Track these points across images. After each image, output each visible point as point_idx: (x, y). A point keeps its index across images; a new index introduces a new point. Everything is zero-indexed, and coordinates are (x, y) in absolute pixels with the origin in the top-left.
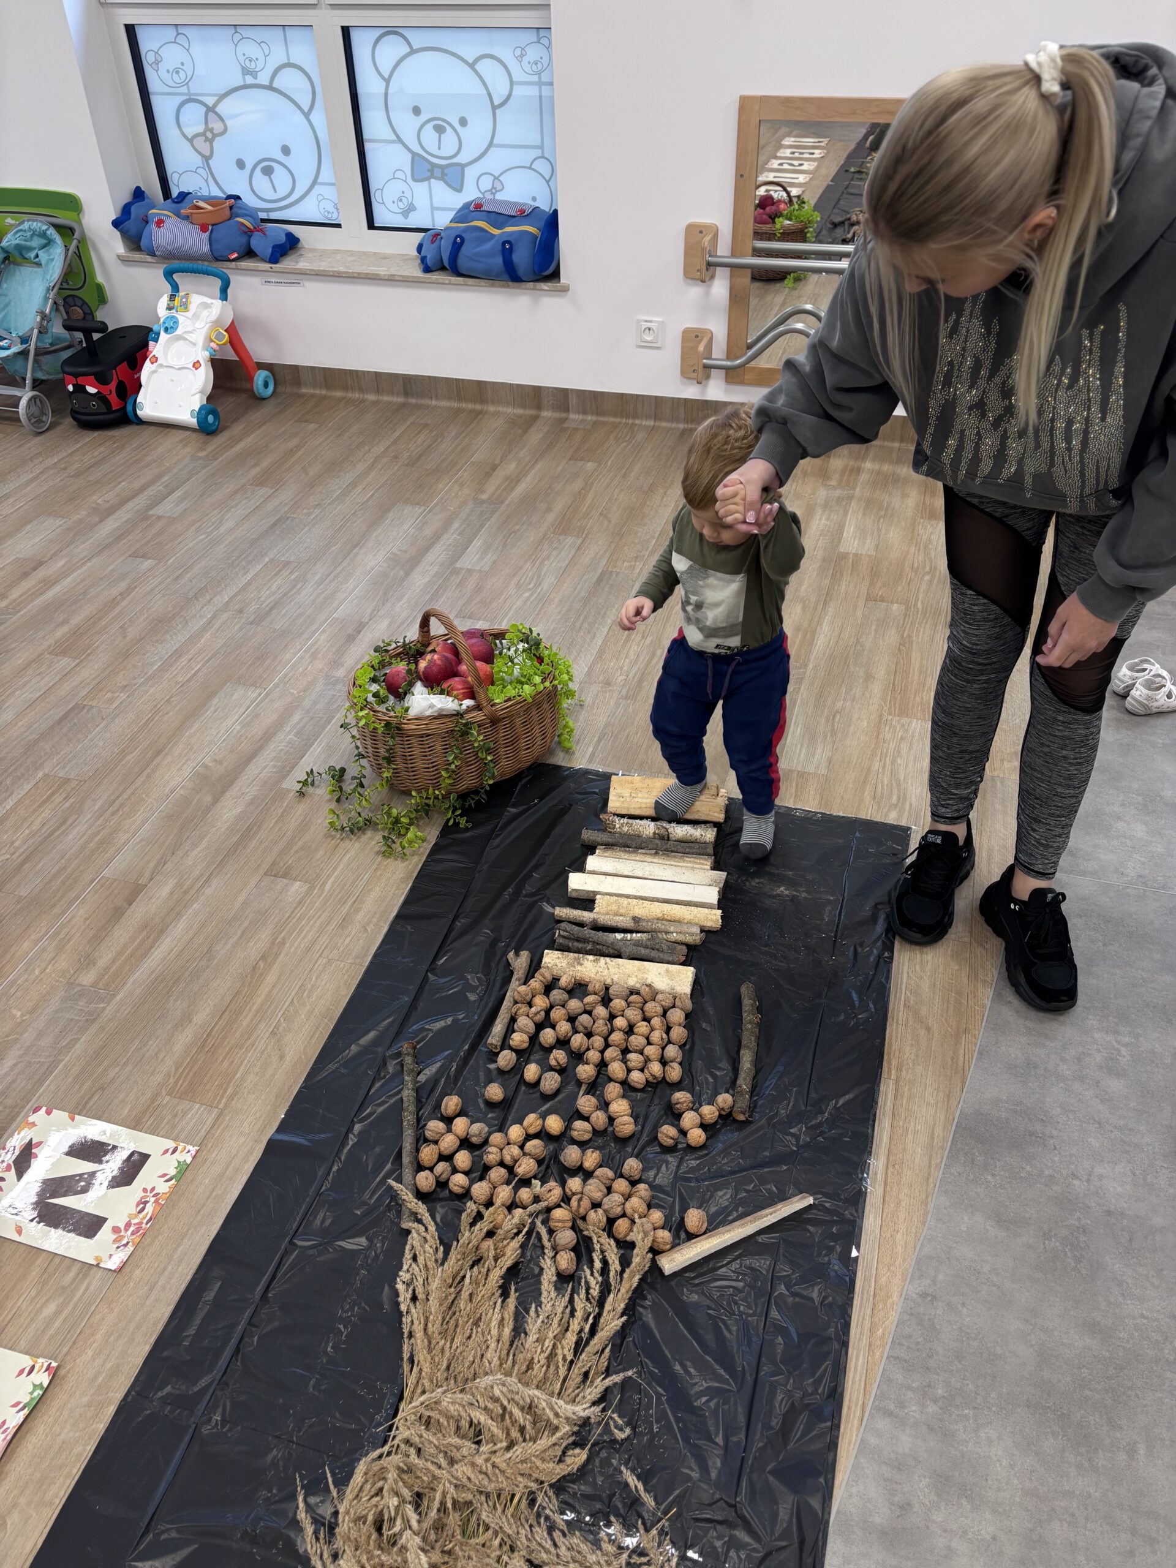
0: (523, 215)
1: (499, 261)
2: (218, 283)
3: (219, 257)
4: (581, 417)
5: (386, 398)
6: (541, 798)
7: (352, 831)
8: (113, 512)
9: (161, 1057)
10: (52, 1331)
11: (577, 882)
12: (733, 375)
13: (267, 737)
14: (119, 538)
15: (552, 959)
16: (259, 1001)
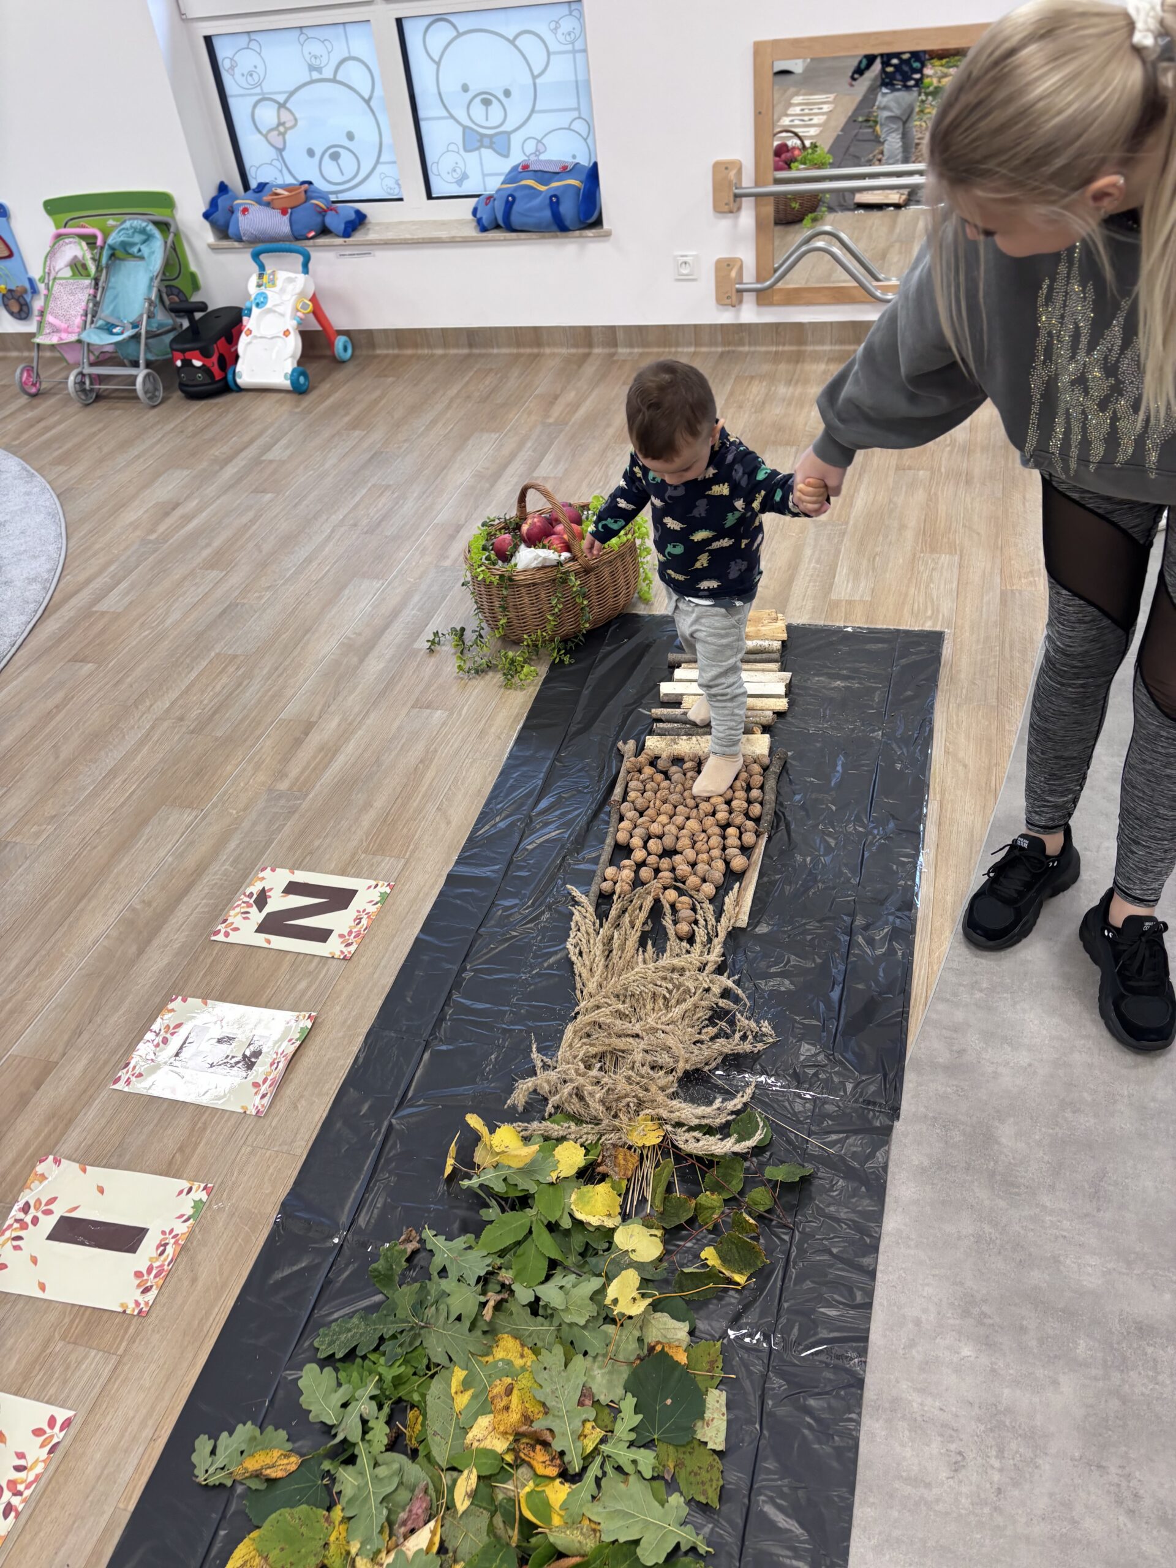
0: (565, 171)
1: (547, 213)
2: (300, 259)
3: (298, 236)
4: (628, 350)
6: (630, 638)
7: (477, 672)
8: (231, 461)
9: (353, 829)
10: (307, 997)
11: (666, 688)
12: (764, 297)
13: (395, 614)
14: (239, 480)
15: (653, 743)
16: (424, 789)
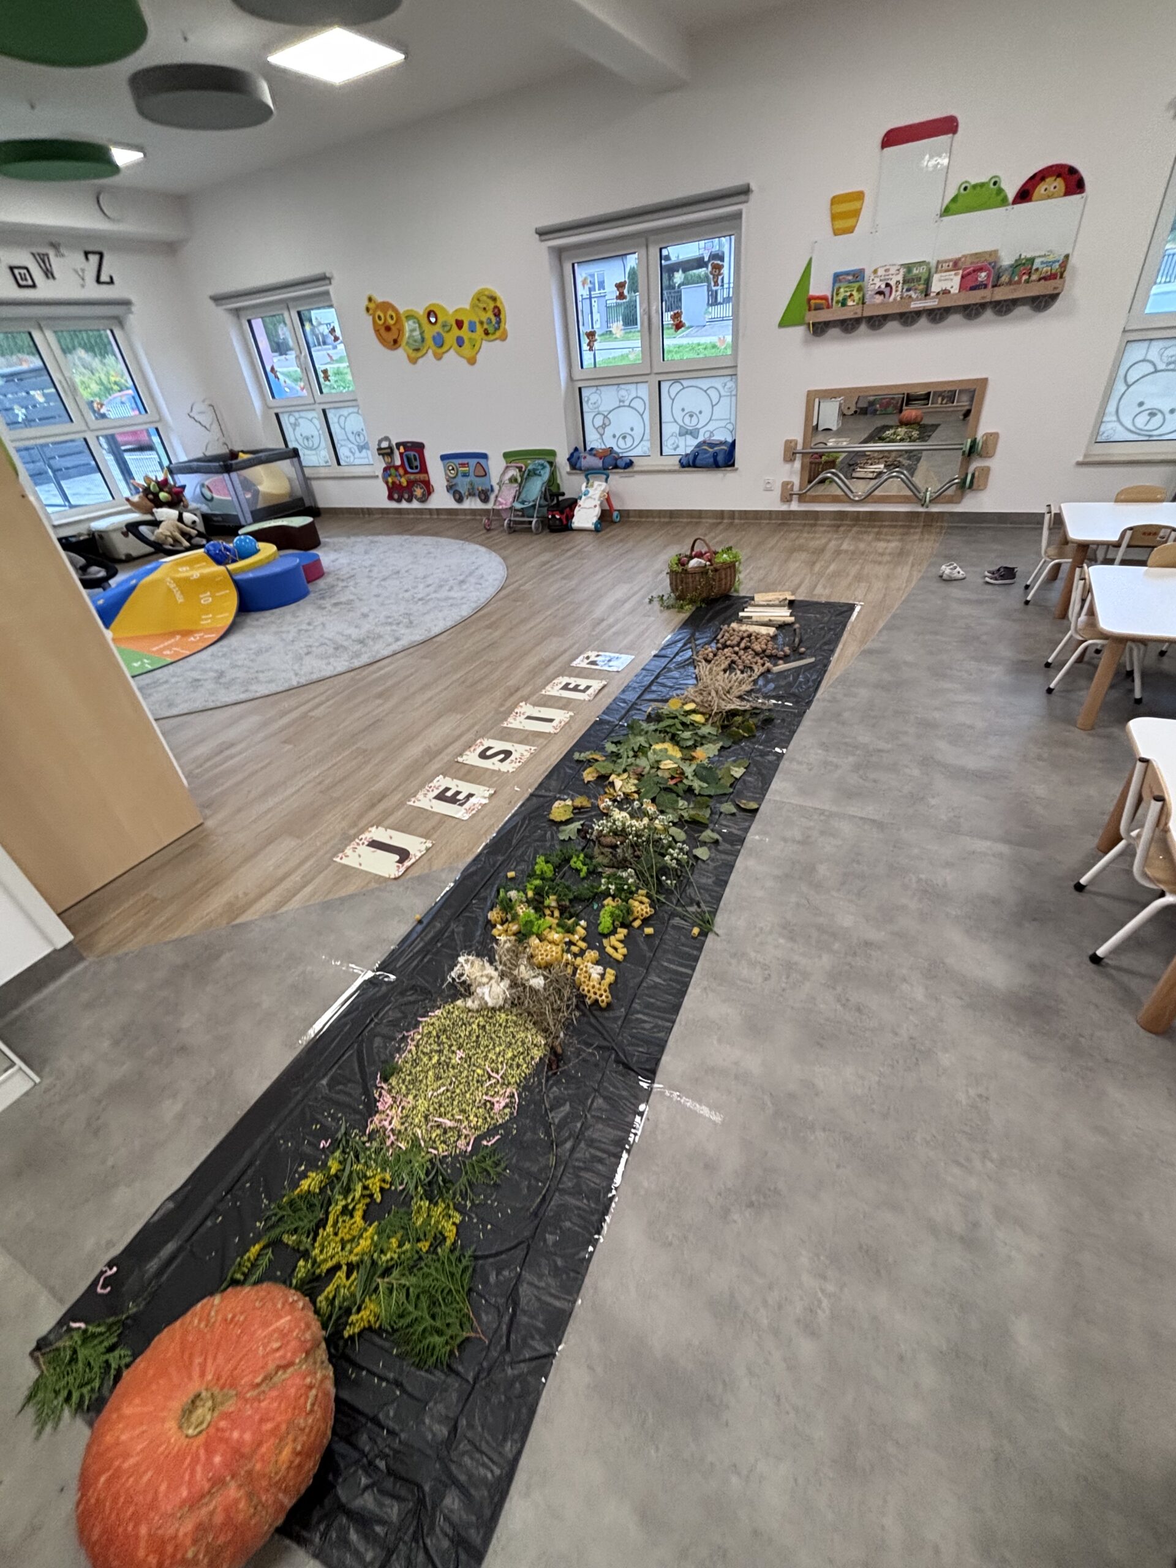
1: (712, 461)
2: (604, 477)
3: (605, 468)
4: (740, 519)
5: (663, 520)
7: (666, 608)
8: (570, 550)
11: (741, 614)
12: (802, 498)
13: (637, 592)
14: (573, 556)
15: (734, 626)
